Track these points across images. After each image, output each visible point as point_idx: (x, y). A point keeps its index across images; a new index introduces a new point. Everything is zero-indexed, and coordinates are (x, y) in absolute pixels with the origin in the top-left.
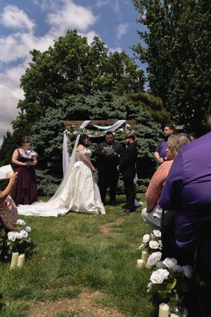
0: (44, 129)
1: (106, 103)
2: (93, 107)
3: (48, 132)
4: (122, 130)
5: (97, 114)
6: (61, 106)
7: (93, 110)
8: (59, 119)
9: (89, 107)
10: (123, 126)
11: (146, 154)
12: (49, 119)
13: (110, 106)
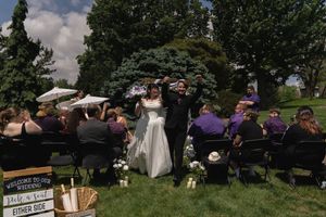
0: (122, 77)
2: (160, 61)
5: (164, 68)
6: (134, 57)
8: (133, 69)
9: (157, 62)
12: (125, 69)
13: (174, 61)
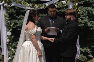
4: (64, 2)
11: (85, 23)
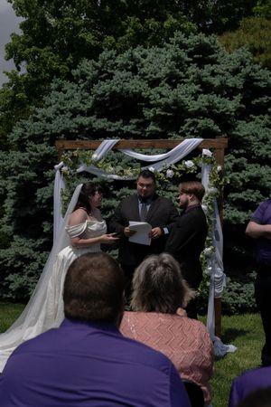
0: (37, 139)
1: (193, 69)
2: (154, 83)
3: (44, 148)
4: (189, 163)
5: (159, 105)
6: (84, 76)
7: (153, 93)
8: (75, 113)
9: (145, 85)
10: (195, 153)
12: (49, 112)
13: (199, 80)
